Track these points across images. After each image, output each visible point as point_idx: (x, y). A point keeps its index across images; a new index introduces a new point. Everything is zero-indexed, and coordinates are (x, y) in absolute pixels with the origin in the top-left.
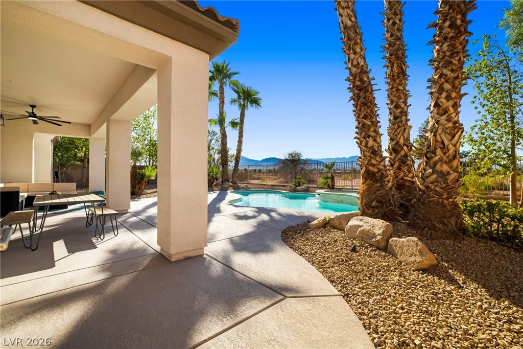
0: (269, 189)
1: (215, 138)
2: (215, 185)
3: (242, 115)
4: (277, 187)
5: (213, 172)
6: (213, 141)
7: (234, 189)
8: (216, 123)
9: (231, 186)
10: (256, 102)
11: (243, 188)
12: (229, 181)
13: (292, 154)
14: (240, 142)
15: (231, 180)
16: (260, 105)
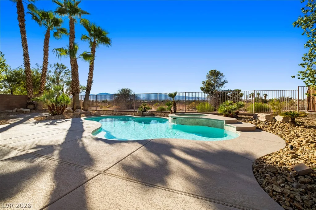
0: (118, 114)
1: (64, 71)
2: (66, 112)
3: (93, 50)
4: (125, 113)
5: (64, 100)
6: (62, 74)
7: (86, 116)
8: (66, 53)
9: (83, 113)
10: (106, 41)
11: (95, 114)
12: (81, 109)
13: (124, 89)
14: (91, 74)
15: (82, 108)
16: (110, 44)
